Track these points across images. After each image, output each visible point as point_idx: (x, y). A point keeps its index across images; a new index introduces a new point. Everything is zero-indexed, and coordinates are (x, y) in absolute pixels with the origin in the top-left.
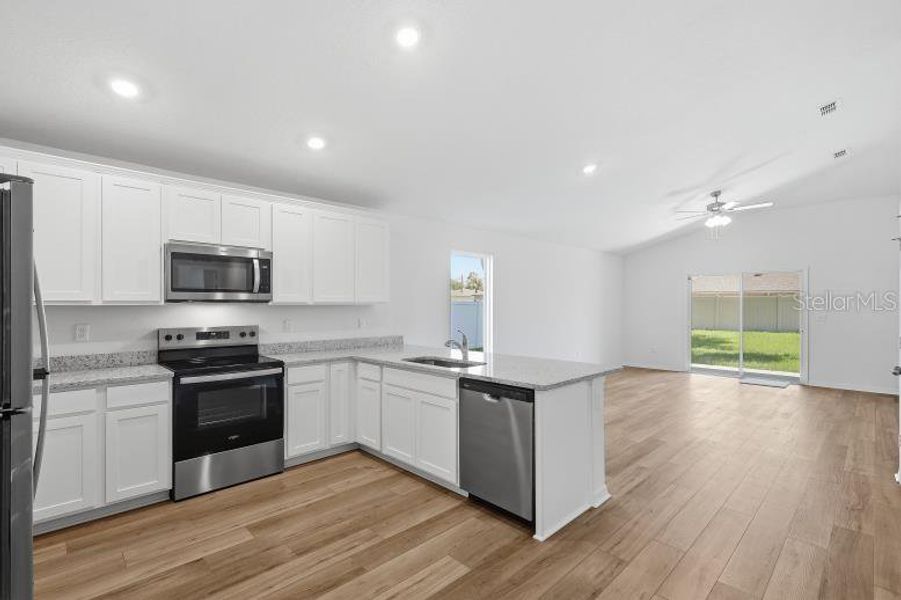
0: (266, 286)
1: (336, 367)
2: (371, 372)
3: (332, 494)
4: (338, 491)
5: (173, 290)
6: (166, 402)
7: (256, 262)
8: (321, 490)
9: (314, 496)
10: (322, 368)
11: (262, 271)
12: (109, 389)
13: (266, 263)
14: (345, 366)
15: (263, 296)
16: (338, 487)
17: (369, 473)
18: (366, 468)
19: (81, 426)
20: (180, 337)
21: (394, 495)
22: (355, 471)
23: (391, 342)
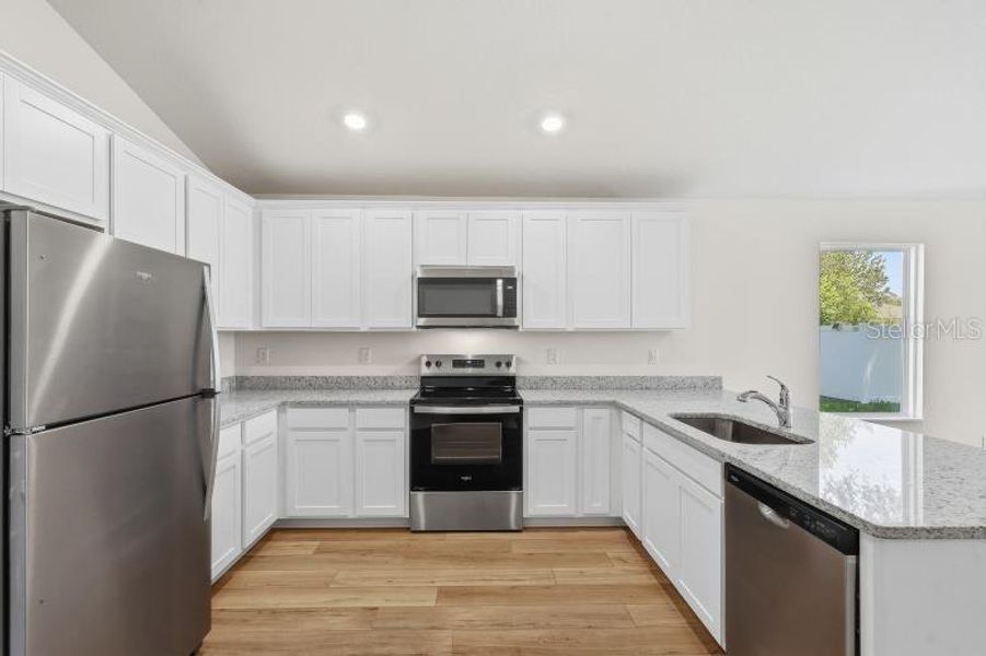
0: (510, 310)
1: (590, 413)
2: (630, 424)
3: (552, 583)
4: (560, 581)
5: (420, 315)
6: (401, 429)
7: (500, 282)
8: (542, 571)
9: (526, 577)
10: (572, 411)
11: (505, 291)
12: (358, 410)
13: (510, 282)
14: (605, 413)
15: (506, 321)
16: (565, 574)
17: (619, 567)
18: (620, 559)
19: (337, 440)
20: (438, 364)
21: (626, 617)
22: (601, 558)
23: (700, 384)
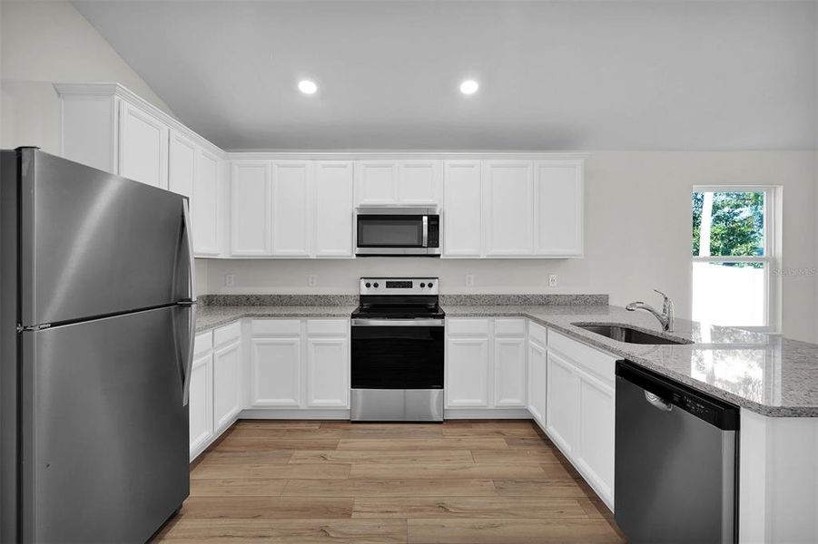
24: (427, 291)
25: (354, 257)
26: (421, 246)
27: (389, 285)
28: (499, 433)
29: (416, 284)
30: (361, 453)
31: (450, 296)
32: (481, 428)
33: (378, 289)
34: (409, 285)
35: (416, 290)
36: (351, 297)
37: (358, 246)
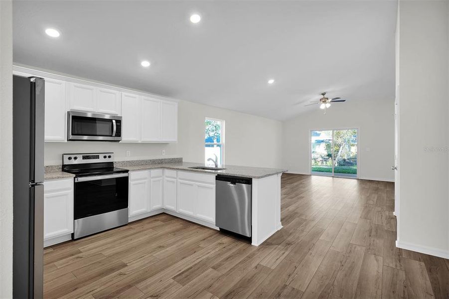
24: (107, 160)
25: (66, 141)
26: (111, 136)
27: (84, 158)
28: (156, 220)
29: (101, 156)
30: (99, 248)
31: (119, 162)
32: (147, 221)
33: (76, 160)
34: (97, 157)
35: (101, 160)
36: (55, 166)
37: (72, 134)
